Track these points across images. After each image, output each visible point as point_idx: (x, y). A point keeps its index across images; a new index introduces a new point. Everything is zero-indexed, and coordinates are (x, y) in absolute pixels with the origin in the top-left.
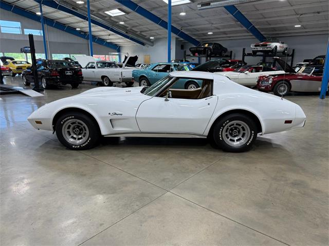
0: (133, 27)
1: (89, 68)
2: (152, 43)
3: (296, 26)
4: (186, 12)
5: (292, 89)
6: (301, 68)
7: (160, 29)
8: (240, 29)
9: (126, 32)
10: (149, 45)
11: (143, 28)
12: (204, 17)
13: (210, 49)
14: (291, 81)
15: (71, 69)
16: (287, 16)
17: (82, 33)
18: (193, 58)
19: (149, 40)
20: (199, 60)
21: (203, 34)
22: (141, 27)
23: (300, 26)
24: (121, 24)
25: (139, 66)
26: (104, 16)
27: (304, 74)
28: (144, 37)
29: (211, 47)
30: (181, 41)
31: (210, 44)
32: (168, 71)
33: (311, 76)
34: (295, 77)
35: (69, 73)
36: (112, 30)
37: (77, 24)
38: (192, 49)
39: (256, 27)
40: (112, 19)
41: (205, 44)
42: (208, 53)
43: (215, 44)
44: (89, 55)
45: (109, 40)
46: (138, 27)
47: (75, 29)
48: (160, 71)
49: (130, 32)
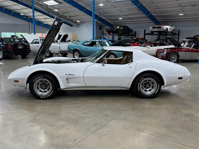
0: (64, 13)
1: (34, 43)
2: (78, 25)
3: (180, 15)
4: (103, 3)
5: (180, 58)
6: (185, 44)
7: (84, 15)
8: (142, 16)
9: (59, 17)
10: (76, 26)
11: (71, 14)
12: (116, 7)
13: (121, 30)
14: (179, 53)
15: (21, 45)
16: (174, 7)
17: (24, 17)
18: (108, 36)
19: (76, 23)
20: (113, 38)
21: (115, 19)
22: (70, 13)
23: (183, 14)
24: (55, 11)
25: (69, 42)
26: (42, 5)
27: (187, 48)
28: (72, 21)
29: (121, 28)
30: (100, 24)
31: (120, 26)
32: (94, 46)
33: (192, 49)
34: (181, 50)
35: (20, 47)
36: (48, 15)
37: (21, 10)
38: (108, 30)
39: (153, 14)
40: (48, 7)
41: (117, 26)
42: (119, 33)
43: (124, 26)
44: (30, 34)
45: (45, 22)
46: (67, 14)
47: (20, 14)
48: (88, 45)
49: (62, 16)
